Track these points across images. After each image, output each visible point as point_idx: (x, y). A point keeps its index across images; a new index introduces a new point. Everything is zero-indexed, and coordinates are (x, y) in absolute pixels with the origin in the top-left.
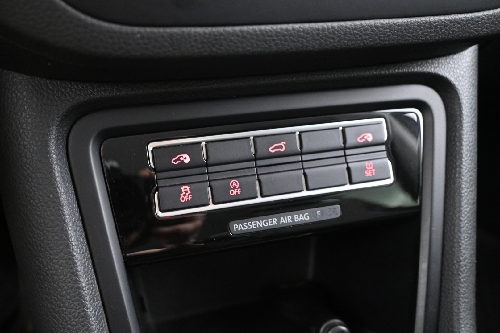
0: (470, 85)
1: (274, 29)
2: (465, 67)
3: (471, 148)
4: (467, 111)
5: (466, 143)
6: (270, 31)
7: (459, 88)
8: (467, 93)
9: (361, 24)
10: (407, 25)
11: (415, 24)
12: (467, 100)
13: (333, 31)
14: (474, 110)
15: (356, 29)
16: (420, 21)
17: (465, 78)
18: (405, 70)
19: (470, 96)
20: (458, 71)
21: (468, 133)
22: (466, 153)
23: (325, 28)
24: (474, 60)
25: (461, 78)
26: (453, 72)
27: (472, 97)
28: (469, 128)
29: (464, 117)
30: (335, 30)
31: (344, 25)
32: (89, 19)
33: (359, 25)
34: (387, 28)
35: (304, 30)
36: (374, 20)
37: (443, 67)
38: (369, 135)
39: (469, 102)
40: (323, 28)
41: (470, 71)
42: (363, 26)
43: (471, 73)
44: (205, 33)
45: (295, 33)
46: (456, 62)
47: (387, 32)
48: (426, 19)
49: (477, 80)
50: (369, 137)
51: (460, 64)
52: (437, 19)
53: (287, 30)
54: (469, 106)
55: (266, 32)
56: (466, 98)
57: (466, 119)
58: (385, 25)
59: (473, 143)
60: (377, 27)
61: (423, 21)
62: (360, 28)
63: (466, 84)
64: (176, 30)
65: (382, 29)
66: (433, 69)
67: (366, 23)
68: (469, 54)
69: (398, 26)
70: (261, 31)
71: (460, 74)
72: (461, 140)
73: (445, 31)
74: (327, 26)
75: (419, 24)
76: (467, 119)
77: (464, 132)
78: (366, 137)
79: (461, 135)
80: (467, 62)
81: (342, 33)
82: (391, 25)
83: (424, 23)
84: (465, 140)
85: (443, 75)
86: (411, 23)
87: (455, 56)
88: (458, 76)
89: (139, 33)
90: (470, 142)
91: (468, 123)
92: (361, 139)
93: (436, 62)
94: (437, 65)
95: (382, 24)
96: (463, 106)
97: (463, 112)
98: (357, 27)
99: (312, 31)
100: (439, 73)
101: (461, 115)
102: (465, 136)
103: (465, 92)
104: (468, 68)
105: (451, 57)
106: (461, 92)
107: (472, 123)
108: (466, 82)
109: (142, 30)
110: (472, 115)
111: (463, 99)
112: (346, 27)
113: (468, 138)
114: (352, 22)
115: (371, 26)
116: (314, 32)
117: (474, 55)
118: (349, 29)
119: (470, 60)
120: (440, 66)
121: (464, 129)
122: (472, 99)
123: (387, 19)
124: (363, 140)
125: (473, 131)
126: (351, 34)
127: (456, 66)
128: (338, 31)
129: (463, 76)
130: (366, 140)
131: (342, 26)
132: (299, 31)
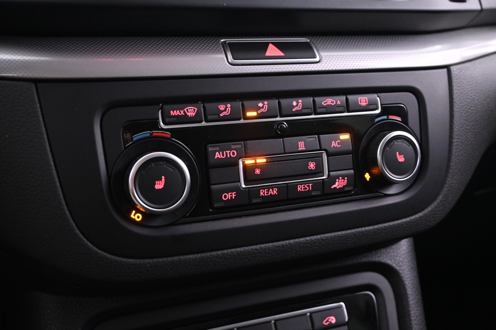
0: (410, 269)
1: (246, 250)
2: (403, 254)
3: (419, 321)
4: (411, 290)
5: (414, 318)
6: (244, 252)
7: (401, 272)
8: (408, 275)
9: (311, 239)
10: (346, 236)
11: (352, 234)
12: (409, 281)
13: (290, 246)
14: (417, 289)
15: (307, 243)
16: (354, 232)
17: (405, 263)
18: (355, 261)
19: (411, 277)
20: (398, 258)
21: (415, 309)
22: (415, 326)
23: (284, 245)
24: (410, 248)
25: (401, 264)
26: (394, 259)
27: (412, 278)
28: (415, 304)
29: (409, 296)
30: (292, 245)
31: (298, 241)
32: (114, 257)
33: (309, 240)
34: (330, 240)
35: (269, 248)
36: (320, 235)
37: (385, 256)
38: (333, 318)
39: (411, 282)
40: (283, 245)
41: (407, 257)
42: (312, 241)
43: (409, 258)
44: (197, 258)
45: (262, 251)
46: (395, 251)
47: (331, 242)
48: (359, 230)
49: (415, 263)
50: (332, 320)
51: (399, 252)
52: (368, 229)
53: (256, 249)
54: (411, 286)
55: (241, 252)
56: (408, 279)
57: (410, 297)
58: (328, 238)
59: (419, 318)
60: (323, 240)
61: (357, 231)
62: (310, 242)
63: (406, 268)
64: (175, 258)
65: (327, 241)
66: (377, 259)
67: (314, 238)
68: (405, 243)
69: (339, 238)
70: (237, 252)
71: (400, 260)
72: (409, 316)
73: (376, 236)
74: (286, 243)
75: (355, 234)
76: (412, 297)
77: (411, 309)
78: (330, 320)
79: (409, 311)
80: (404, 250)
81: (298, 247)
82: (334, 237)
83: (358, 233)
84: (412, 315)
85: (386, 262)
86: (348, 234)
87: (394, 247)
88: (399, 263)
89: (149, 263)
90: (417, 317)
91: (413, 300)
92: (326, 322)
93: (379, 253)
94: (380, 255)
95: (326, 237)
96: (407, 287)
97: (408, 292)
98: (307, 241)
99: (274, 248)
100: (383, 261)
101: (406, 294)
102: (412, 312)
103: (406, 275)
104: (406, 255)
105: (390, 247)
106: (403, 275)
107: (416, 300)
108: (406, 266)
109: (151, 261)
110: (415, 293)
111: (406, 281)
112: (300, 243)
113: (415, 313)
114: (304, 238)
115: (319, 240)
116: (276, 249)
117: (409, 244)
118: (303, 244)
119: (406, 248)
120: (383, 255)
121: (410, 306)
122: (413, 280)
123: (330, 234)
124: (328, 323)
125: (419, 307)
126: (304, 247)
127: (396, 254)
128: (294, 246)
129: (402, 262)
130: (330, 322)
131: (297, 242)
132: (265, 249)
